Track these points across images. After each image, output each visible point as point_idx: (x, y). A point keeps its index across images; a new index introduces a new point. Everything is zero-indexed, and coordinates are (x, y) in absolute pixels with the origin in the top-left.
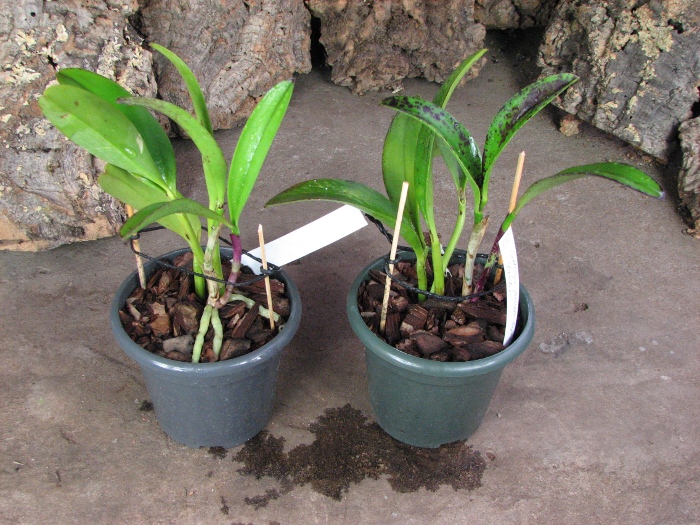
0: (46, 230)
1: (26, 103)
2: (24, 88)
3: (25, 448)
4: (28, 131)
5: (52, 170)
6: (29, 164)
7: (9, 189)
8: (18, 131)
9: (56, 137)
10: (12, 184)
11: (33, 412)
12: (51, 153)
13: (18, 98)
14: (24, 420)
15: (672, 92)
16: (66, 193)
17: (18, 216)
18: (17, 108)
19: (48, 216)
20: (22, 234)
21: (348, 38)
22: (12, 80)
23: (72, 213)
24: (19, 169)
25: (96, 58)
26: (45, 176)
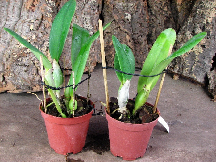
0: (22, 87)
1: (22, 53)
2: (22, 49)
3: (5, 137)
4: (21, 60)
5: (26, 71)
6: (20, 69)
7: (13, 75)
8: (18, 60)
9: (28, 63)
10: (14, 74)
11: (10, 129)
12: (26, 67)
13: (20, 52)
14: (7, 131)
15: (204, 64)
16: (29, 78)
17: (15, 83)
18: (19, 54)
19: (23, 83)
20: (15, 88)
21: (112, 53)
22: (19, 47)
23: (30, 83)
24: (17, 70)
25: (42, 45)
26: (24, 73)
